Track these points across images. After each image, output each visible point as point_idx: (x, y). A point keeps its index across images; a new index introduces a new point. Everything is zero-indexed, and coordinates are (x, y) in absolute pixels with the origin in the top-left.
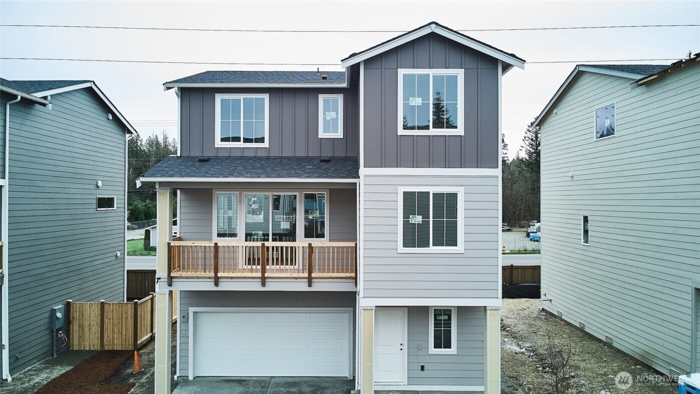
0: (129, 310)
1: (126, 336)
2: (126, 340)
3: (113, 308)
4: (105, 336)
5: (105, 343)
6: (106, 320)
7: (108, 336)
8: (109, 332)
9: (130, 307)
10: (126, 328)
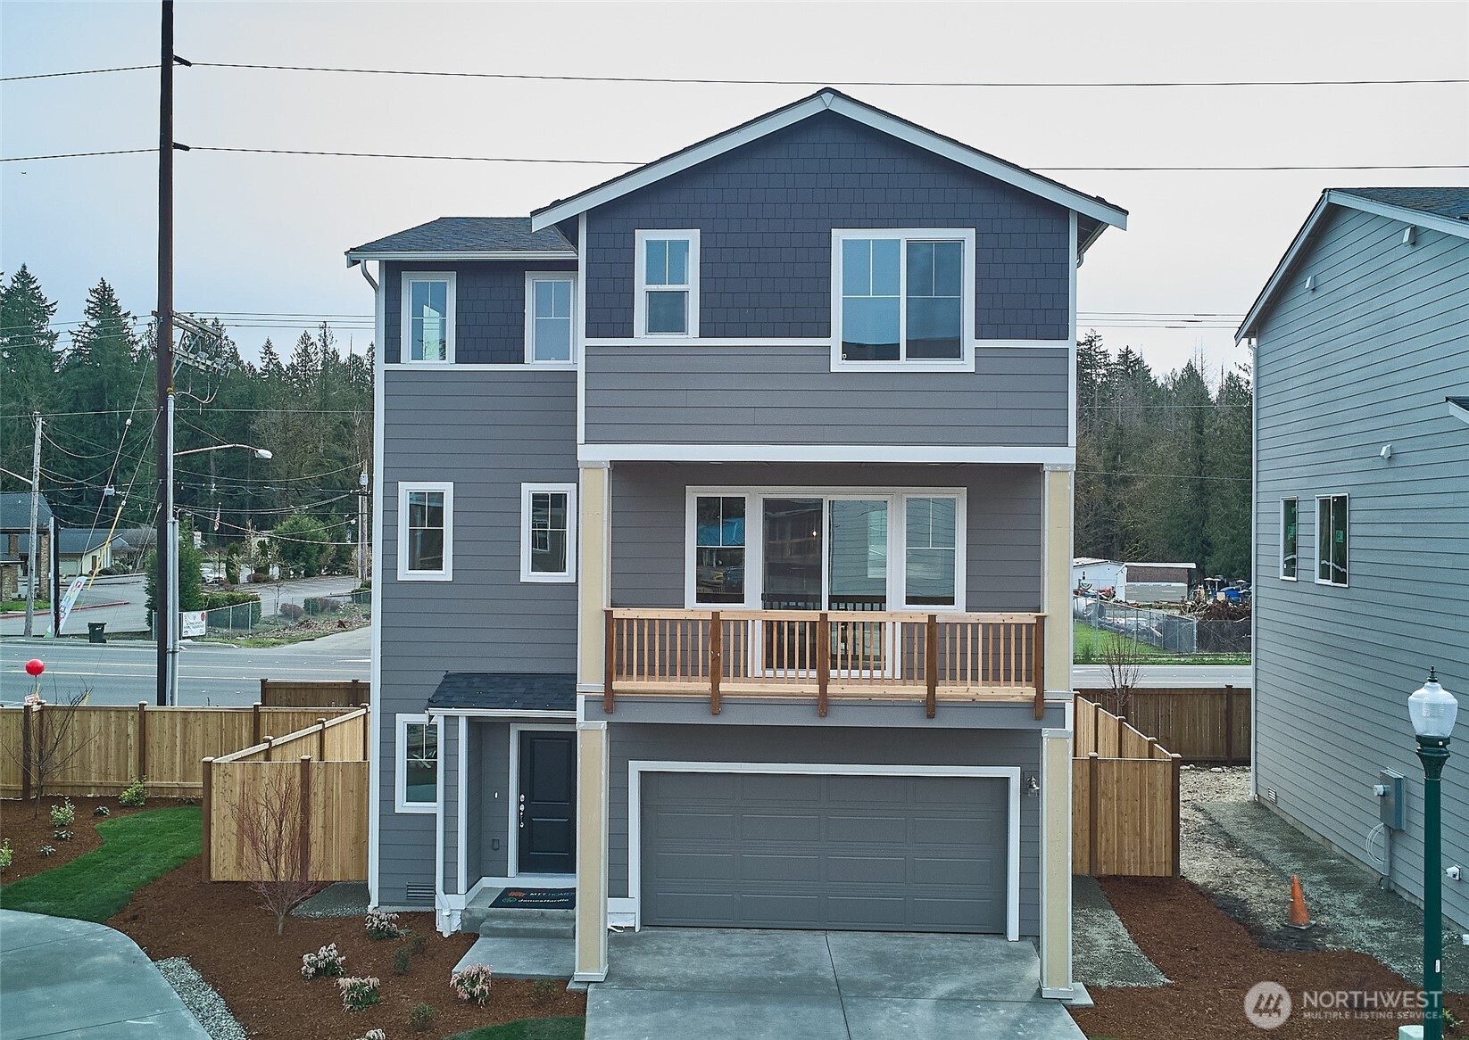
0: (1160, 777)
1: (1151, 842)
2: (1151, 851)
3: (1119, 772)
4: (1102, 840)
5: (1101, 857)
6: (1103, 802)
7: (1107, 841)
8: (1111, 830)
9: (1162, 771)
10: (1151, 822)
